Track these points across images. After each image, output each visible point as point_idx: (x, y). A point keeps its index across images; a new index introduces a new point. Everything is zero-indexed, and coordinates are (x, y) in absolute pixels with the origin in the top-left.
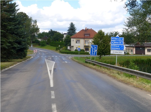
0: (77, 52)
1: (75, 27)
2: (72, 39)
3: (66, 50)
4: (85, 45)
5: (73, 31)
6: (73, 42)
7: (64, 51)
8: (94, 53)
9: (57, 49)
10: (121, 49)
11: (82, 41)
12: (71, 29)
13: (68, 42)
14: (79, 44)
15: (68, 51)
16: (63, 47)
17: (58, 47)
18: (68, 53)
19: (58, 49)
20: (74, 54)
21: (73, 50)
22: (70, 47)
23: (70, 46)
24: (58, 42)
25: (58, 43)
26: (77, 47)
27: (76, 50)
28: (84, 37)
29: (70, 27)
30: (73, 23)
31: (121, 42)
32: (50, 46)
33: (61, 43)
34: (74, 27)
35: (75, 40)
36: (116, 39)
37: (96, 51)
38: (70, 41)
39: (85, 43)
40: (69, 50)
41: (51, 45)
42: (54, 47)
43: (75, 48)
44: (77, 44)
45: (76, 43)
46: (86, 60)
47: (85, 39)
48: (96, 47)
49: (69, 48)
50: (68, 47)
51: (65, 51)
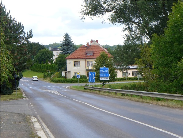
0: (77, 79)
1: (72, 41)
2: (68, 61)
3: (60, 77)
4: (87, 68)
5: (69, 48)
6: (70, 65)
7: (57, 79)
8: (92, 79)
9: (45, 77)
10: (107, 76)
11: (83, 63)
12: (66, 44)
13: (61, 65)
14: (79, 68)
15: (63, 79)
16: (55, 72)
17: (46, 74)
18: (62, 82)
19: (47, 76)
20: (71, 83)
21: (71, 76)
22: (66, 73)
23: (66, 71)
24: (45, 64)
25: (45, 66)
26: (75, 72)
27: (74, 77)
28: (85, 57)
29: (64, 40)
30: (68, 34)
31: (107, 71)
32: (32, 71)
33: (50, 66)
34: (70, 40)
35: (72, 62)
36: (103, 69)
37: (94, 78)
38: (65, 63)
39: (88, 66)
40: (64, 77)
41: (34, 71)
42: (39, 73)
43: (72, 74)
44: (75, 68)
45: (75, 65)
46: (85, 87)
47: (87, 60)
48: (94, 73)
49: (63, 74)
50: (63, 72)
51: (59, 79)
